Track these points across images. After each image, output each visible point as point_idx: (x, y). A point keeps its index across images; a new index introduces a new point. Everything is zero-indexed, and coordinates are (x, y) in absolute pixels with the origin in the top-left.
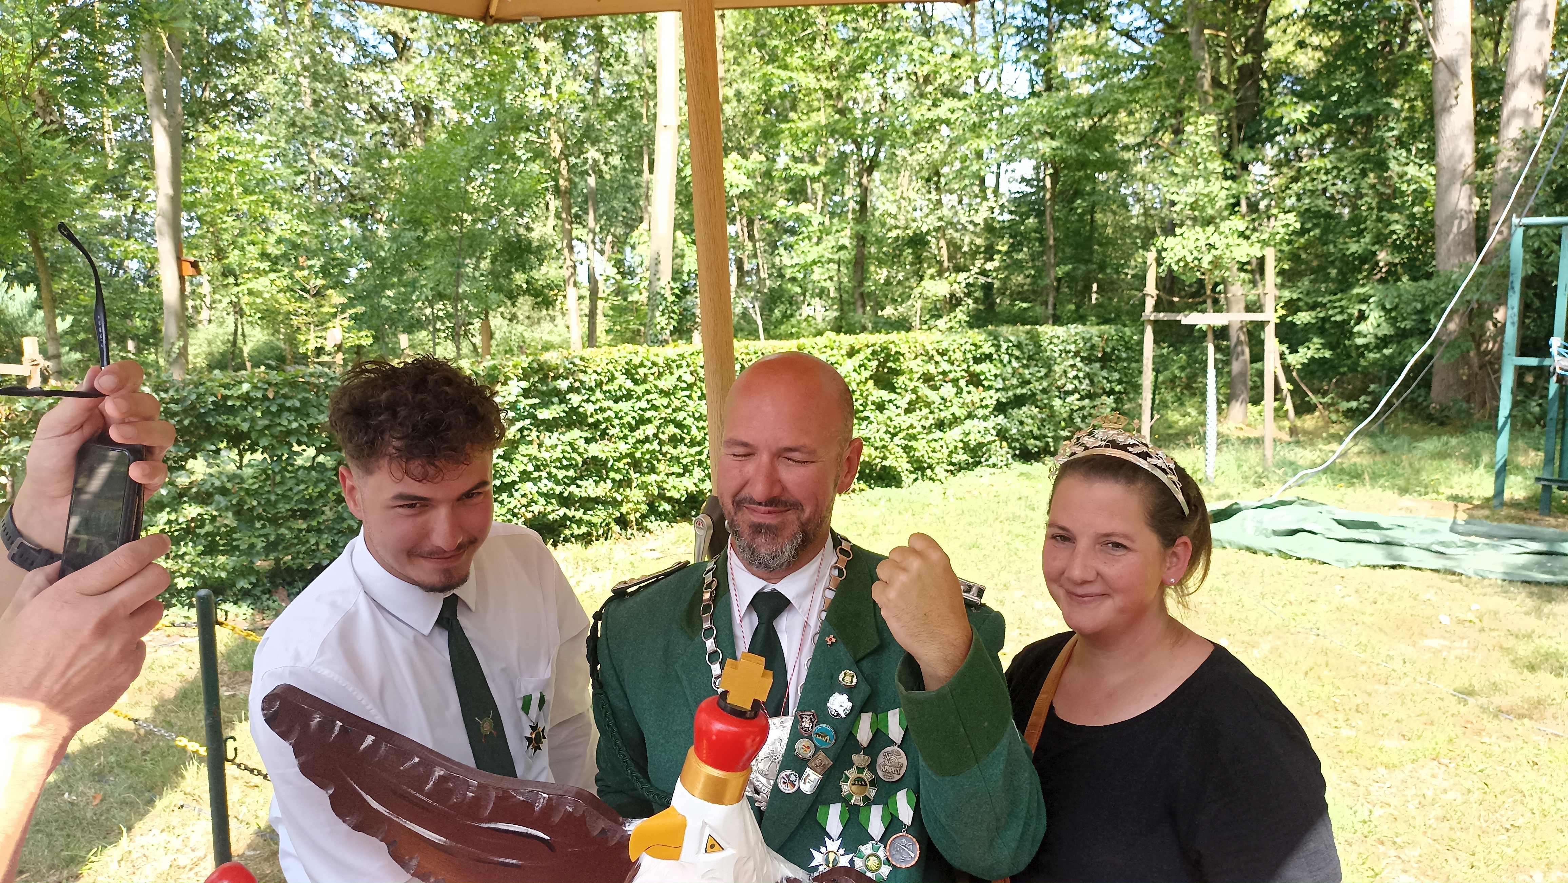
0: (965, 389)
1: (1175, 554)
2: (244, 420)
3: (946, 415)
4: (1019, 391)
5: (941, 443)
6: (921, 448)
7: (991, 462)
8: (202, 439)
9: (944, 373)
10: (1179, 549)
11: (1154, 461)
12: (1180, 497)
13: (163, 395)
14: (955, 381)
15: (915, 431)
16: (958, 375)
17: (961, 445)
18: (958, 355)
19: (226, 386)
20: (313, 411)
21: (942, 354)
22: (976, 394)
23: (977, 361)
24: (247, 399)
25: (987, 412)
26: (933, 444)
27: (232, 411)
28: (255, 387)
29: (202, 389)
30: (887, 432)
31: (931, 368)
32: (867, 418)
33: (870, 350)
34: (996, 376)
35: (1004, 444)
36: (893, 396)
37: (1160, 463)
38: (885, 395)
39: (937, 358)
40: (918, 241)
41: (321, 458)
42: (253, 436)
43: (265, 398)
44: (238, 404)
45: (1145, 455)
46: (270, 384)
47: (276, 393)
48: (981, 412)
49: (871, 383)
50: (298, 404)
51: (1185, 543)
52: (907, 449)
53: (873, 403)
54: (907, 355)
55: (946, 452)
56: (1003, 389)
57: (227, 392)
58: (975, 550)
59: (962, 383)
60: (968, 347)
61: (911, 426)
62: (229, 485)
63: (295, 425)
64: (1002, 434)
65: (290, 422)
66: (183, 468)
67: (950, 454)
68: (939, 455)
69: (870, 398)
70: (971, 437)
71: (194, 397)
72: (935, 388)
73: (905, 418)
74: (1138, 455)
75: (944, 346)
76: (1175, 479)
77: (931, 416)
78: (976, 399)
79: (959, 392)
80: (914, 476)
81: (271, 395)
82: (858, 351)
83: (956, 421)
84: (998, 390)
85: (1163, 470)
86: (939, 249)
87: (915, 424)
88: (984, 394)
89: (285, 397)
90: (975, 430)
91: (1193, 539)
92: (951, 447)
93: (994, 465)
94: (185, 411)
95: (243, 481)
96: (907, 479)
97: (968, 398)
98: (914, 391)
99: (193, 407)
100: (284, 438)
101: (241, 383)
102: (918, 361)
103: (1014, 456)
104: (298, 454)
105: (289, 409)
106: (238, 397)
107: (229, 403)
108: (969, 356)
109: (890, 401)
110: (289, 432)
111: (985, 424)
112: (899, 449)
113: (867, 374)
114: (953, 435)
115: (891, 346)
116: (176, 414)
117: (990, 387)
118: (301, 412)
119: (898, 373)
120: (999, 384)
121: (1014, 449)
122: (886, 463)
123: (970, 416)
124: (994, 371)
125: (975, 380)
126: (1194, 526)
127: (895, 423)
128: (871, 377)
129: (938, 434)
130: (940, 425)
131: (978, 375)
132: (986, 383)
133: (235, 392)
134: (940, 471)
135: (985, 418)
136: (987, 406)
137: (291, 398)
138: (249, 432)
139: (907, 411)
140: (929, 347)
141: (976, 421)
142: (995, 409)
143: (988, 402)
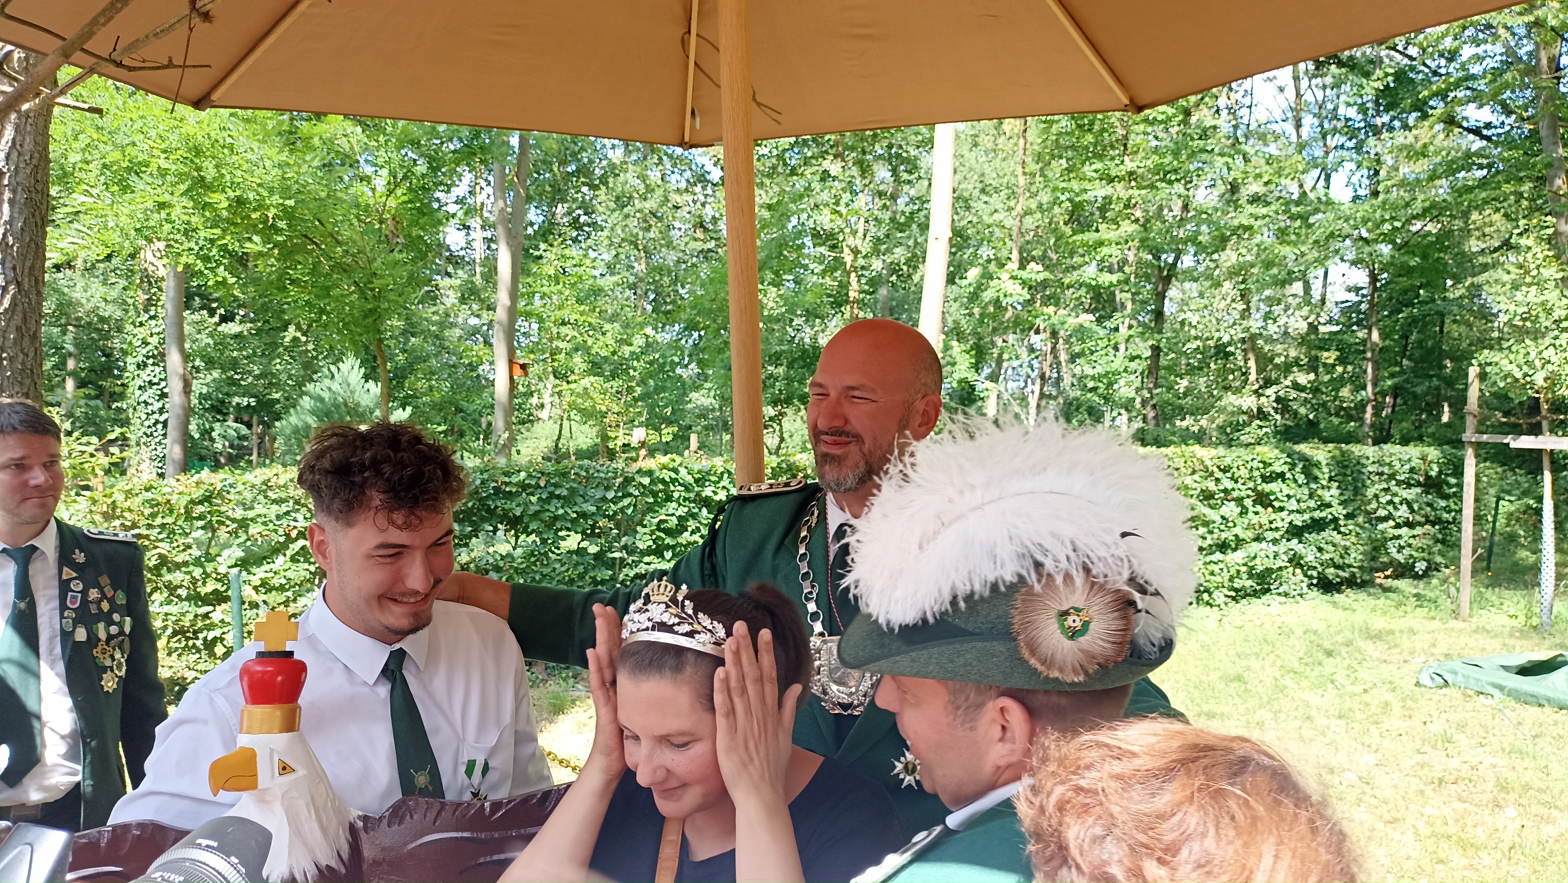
0: (1251, 509)
2: (519, 505)
3: (1228, 536)
4: (1317, 514)
5: (1221, 565)
7: (1281, 590)
8: (483, 520)
9: (1225, 491)
14: (1239, 501)
16: (1243, 494)
17: (1244, 569)
18: (1244, 473)
19: (507, 474)
20: (579, 500)
21: (1224, 471)
22: (1265, 516)
23: (1266, 479)
25: (1277, 535)
26: (1212, 567)
27: (509, 496)
31: (1211, 485)
34: (1289, 497)
35: (1298, 571)
39: (1219, 475)
41: (584, 544)
42: (526, 519)
43: (538, 486)
44: (514, 490)
46: (543, 474)
47: (548, 482)
48: (1270, 535)
50: (565, 493)
54: (1183, 470)
55: (1226, 576)
56: (1298, 512)
57: (507, 479)
58: (1235, 684)
59: (1248, 502)
60: (1255, 464)
62: (501, 564)
63: (561, 512)
64: (1295, 561)
65: (557, 508)
66: (466, 545)
67: (1231, 579)
68: (1218, 579)
70: (1258, 561)
71: (478, 482)
72: (1216, 507)
75: (1227, 461)
77: (1209, 537)
78: (1264, 520)
79: (1244, 512)
81: (542, 484)
83: (1239, 542)
84: (1291, 512)
86: (1246, 361)
88: (1273, 516)
89: (556, 486)
90: (1263, 554)
92: (1233, 572)
93: (1286, 595)
95: (513, 560)
97: (1255, 520)
100: (552, 523)
101: (519, 471)
103: (1310, 586)
104: (563, 539)
105: (559, 497)
106: (516, 484)
107: (508, 489)
108: (1256, 473)
110: (556, 518)
111: (1275, 549)
114: (1236, 558)
117: (1282, 509)
118: (567, 501)
120: (1293, 505)
121: (1311, 577)
123: (1258, 539)
124: (1286, 491)
125: (1263, 500)
129: (1218, 556)
130: (1223, 547)
131: (1268, 494)
132: (1276, 504)
133: (515, 479)
134: (1219, 597)
135: (1275, 541)
136: (1277, 529)
137: (561, 486)
138: (522, 516)
140: (1208, 463)
141: (1264, 545)
142: (1287, 532)
143: (1279, 524)
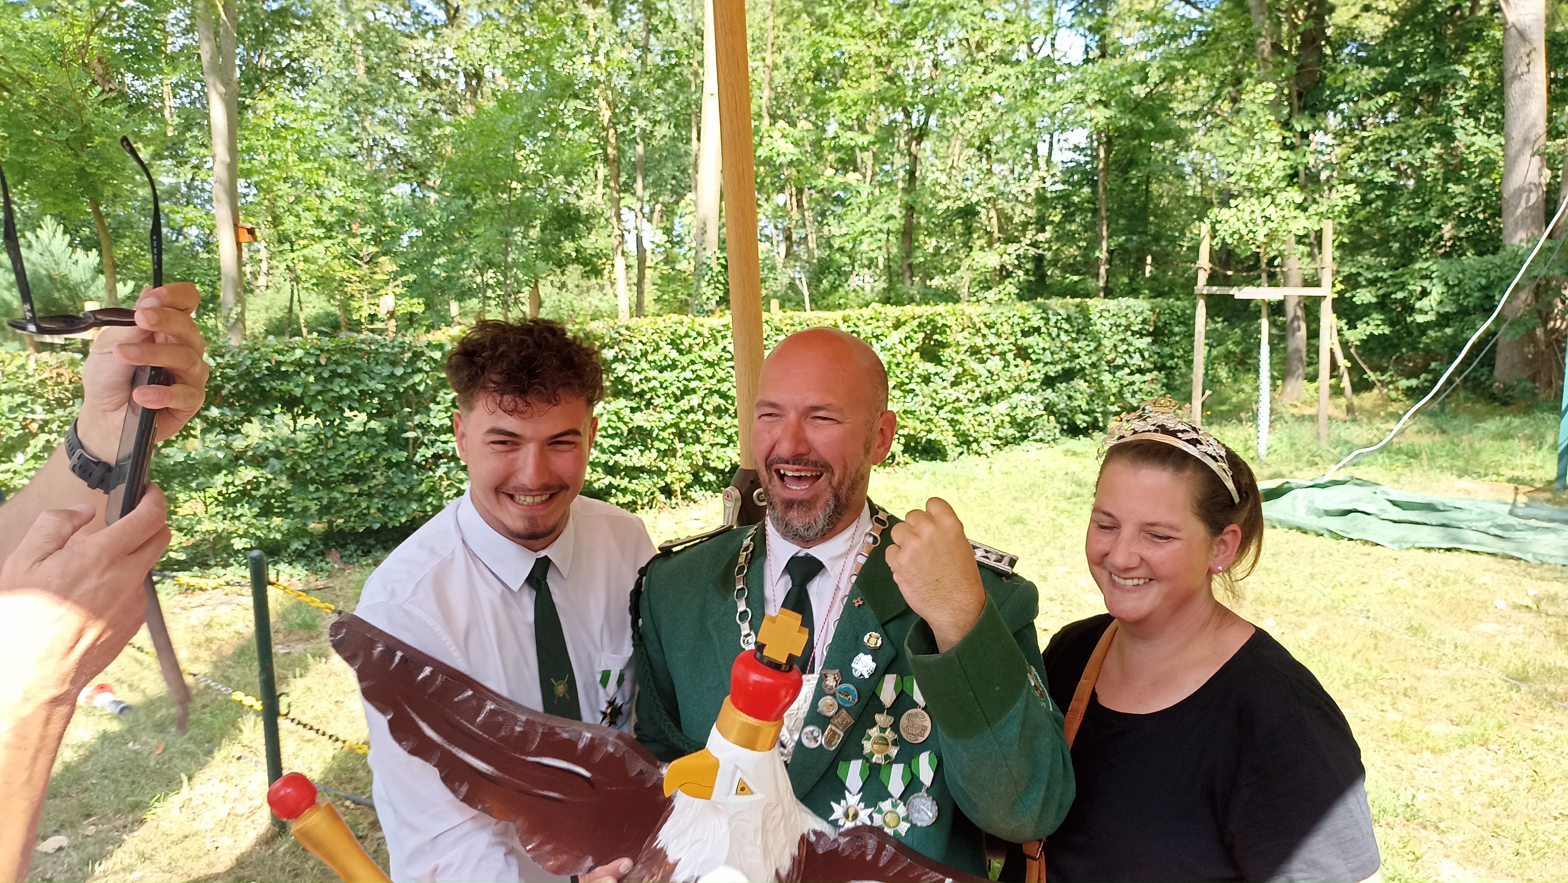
0: (1013, 362)
1: (1223, 541)
2: (297, 386)
3: (992, 389)
4: (1067, 365)
5: (988, 416)
6: (967, 422)
7: (1037, 437)
8: (257, 403)
9: (991, 346)
10: (1228, 538)
11: (1204, 448)
12: (1230, 485)
13: (219, 360)
14: (1002, 355)
15: (960, 405)
16: (1006, 348)
17: (1008, 419)
18: (1006, 328)
19: (279, 352)
20: (364, 377)
21: (990, 327)
22: (1023, 368)
23: (1025, 334)
24: (300, 365)
25: (1034, 386)
26: (980, 418)
27: (285, 376)
28: (308, 353)
29: (256, 355)
30: (932, 405)
31: (979, 341)
32: (913, 391)
33: (916, 323)
34: (1044, 349)
35: (1052, 418)
36: (939, 369)
37: (1210, 450)
38: (931, 367)
39: (985, 331)
40: (968, 212)
41: (373, 424)
42: (307, 401)
43: (318, 364)
44: (291, 369)
45: (1195, 442)
46: (322, 350)
47: (329, 359)
48: (1028, 386)
49: (917, 355)
50: (349, 371)
51: (1234, 531)
52: (953, 422)
53: (919, 376)
54: (954, 327)
55: (992, 426)
56: (1052, 363)
57: (281, 358)
58: (1019, 527)
59: (1010, 356)
60: (1016, 320)
61: (957, 400)
62: (283, 449)
63: (346, 391)
64: (1050, 409)
65: (341, 388)
66: (238, 431)
67: (996, 430)
68: (985, 429)
69: (916, 371)
70: (1019, 411)
71: (248, 362)
72: (982, 361)
73: (951, 391)
74: (1187, 441)
75: (993, 317)
76: (1226, 466)
77: (977, 390)
78: (1024, 373)
79: (1007, 366)
80: (960, 450)
81: (323, 361)
82: (904, 323)
83: (1002, 394)
84: (1046, 364)
85: (1214, 458)
86: (990, 219)
87: (961, 397)
88: (1031, 368)
89: (337, 363)
90: (1022, 404)
91: (1242, 527)
92: (998, 422)
93: (1041, 440)
94: (240, 376)
95: (296, 445)
96: (953, 452)
97: (1016, 372)
98: (961, 364)
99: (248, 372)
100: (336, 404)
101: (294, 349)
102: (965, 333)
103: (1062, 430)
104: (350, 419)
105: (341, 376)
106: (292, 363)
107: (283, 369)
108: (1017, 329)
109: (936, 374)
110: (341, 398)
111: (1033, 398)
112: (945, 423)
113: (912, 346)
114: (1000, 408)
115: (938, 318)
116: (230, 379)
117: (1038, 361)
118: (352, 378)
119: (944, 345)
120: (1048, 357)
121: (1062, 423)
122: (932, 437)
123: (1017, 390)
124: (1042, 345)
125: (1023, 353)
126: (1244, 514)
127: (940, 396)
128: (917, 350)
129: (984, 407)
130: (987, 399)
131: (1026, 348)
132: (1034, 357)
133: (289, 358)
134: (986, 446)
135: (1033, 392)
136: (1034, 380)
137: (343, 364)
138: (302, 397)
139: (953, 384)
140: (976, 320)
141: (1023, 394)
142: (1043, 383)
143: (1036, 376)
